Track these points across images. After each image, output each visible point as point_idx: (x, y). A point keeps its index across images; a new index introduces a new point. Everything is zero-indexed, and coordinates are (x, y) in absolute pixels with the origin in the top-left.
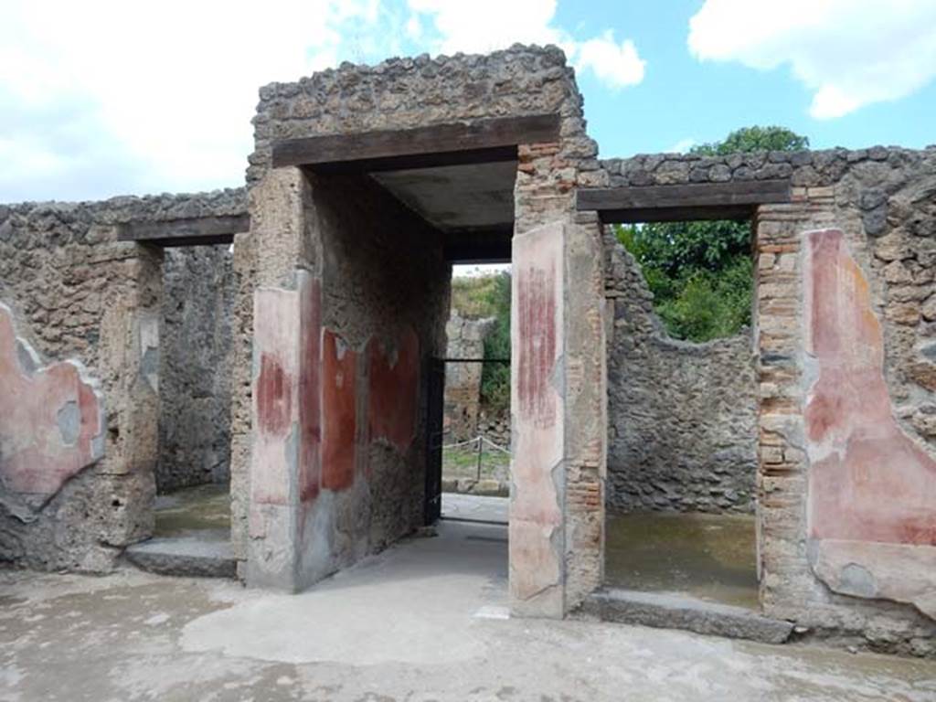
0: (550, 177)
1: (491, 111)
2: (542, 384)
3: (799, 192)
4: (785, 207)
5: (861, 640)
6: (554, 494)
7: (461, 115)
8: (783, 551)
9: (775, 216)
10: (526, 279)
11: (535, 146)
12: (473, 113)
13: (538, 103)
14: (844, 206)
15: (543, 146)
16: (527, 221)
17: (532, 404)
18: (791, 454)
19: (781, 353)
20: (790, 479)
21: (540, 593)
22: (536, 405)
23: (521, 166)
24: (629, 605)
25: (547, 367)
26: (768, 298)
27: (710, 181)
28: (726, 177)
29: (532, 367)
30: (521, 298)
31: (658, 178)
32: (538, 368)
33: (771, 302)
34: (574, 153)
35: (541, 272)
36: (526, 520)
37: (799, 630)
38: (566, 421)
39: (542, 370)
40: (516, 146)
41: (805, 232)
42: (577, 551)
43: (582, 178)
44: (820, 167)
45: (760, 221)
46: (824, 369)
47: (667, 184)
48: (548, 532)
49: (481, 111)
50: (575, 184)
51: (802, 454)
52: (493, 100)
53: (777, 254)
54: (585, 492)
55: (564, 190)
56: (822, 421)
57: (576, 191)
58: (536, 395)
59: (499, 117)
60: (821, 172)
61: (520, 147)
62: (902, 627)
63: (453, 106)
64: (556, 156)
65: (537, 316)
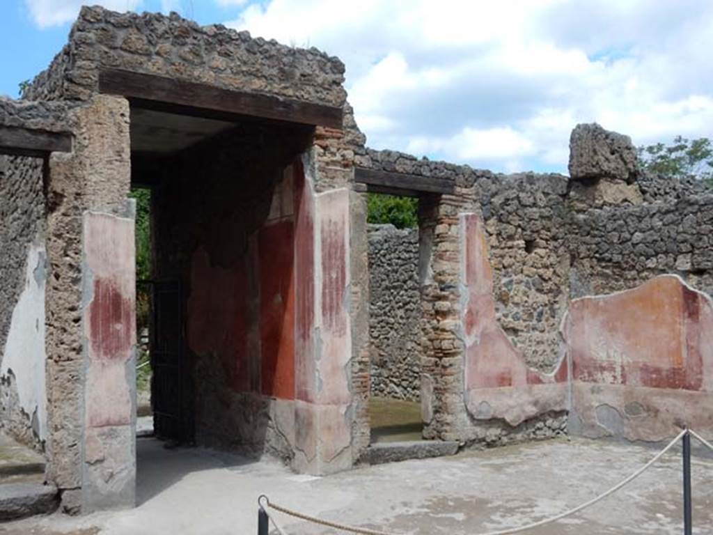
0: (337, 154)
1: (297, 94)
2: (338, 304)
3: (458, 189)
4: (454, 197)
5: (484, 443)
6: (346, 383)
7: (276, 91)
8: (454, 400)
9: (449, 202)
10: (326, 228)
11: (327, 129)
12: (285, 92)
13: (329, 97)
14: (475, 201)
15: (334, 130)
16: (323, 184)
17: (331, 319)
18: (457, 343)
19: (452, 284)
20: (456, 358)
21: (339, 454)
22: (334, 320)
23: (318, 142)
24: (387, 450)
25: (340, 292)
26: (446, 251)
27: (421, 175)
28: (429, 174)
29: (331, 293)
30: (323, 241)
31: (397, 168)
32: (335, 293)
33: (448, 253)
34: (353, 140)
35: (336, 223)
36: (329, 404)
37: (462, 444)
38: (352, 331)
39: (337, 294)
40: (315, 126)
41: (462, 214)
42: (358, 421)
43: (358, 159)
44: (466, 177)
45: (442, 204)
46: (472, 294)
47: (402, 173)
48: (343, 410)
49: (290, 92)
50: (354, 163)
51: (462, 343)
52: (299, 85)
53: (450, 225)
54: (362, 379)
55: (346, 166)
56: (470, 324)
57: (354, 168)
58: (334, 313)
59: (303, 101)
60: (466, 180)
61: (318, 127)
62: (498, 431)
63: (270, 81)
64: (341, 140)
65: (334, 256)
